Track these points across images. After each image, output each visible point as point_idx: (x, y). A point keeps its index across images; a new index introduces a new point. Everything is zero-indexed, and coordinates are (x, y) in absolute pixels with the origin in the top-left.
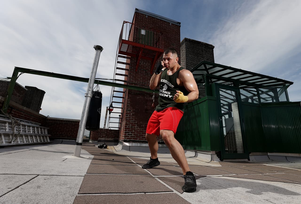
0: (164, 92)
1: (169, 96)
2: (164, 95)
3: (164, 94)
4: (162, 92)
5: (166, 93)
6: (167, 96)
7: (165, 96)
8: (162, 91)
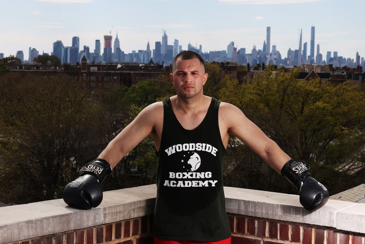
0: (196, 176)
1: (211, 181)
2: (198, 184)
3: (197, 182)
4: (190, 177)
5: (203, 177)
6: (206, 184)
7: (200, 186)
8: (192, 175)
